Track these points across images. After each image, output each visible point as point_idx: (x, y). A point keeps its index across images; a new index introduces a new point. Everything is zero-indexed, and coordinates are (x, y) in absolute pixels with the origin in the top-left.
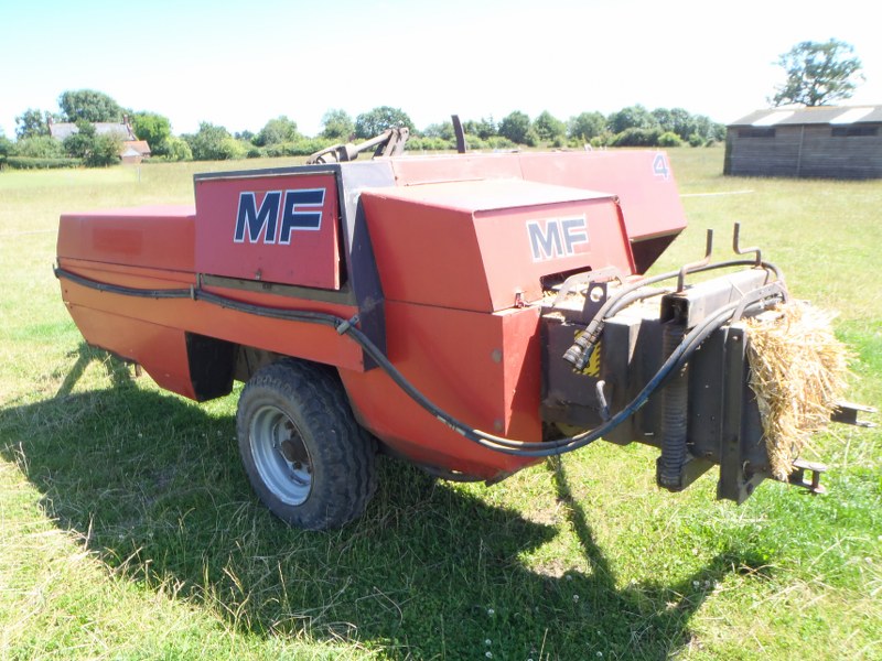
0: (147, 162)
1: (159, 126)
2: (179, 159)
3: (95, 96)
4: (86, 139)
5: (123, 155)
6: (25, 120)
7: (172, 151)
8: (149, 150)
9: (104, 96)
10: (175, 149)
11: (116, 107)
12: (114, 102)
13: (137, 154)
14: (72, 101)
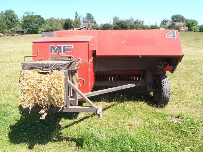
0: (186, 32)
1: (193, 23)
2: (194, 32)
3: (180, 16)
4: (173, 26)
5: (180, 30)
6: (163, 21)
7: (193, 30)
8: (188, 29)
9: (182, 16)
10: (194, 29)
11: (184, 19)
12: (184, 17)
13: (184, 30)
14: (174, 17)
